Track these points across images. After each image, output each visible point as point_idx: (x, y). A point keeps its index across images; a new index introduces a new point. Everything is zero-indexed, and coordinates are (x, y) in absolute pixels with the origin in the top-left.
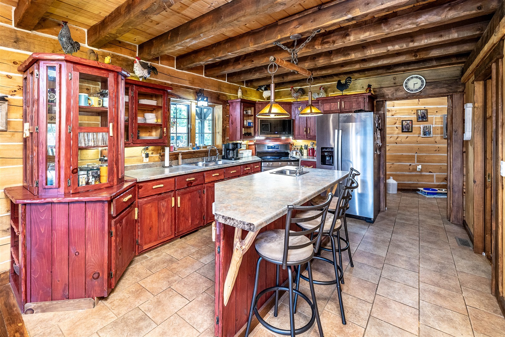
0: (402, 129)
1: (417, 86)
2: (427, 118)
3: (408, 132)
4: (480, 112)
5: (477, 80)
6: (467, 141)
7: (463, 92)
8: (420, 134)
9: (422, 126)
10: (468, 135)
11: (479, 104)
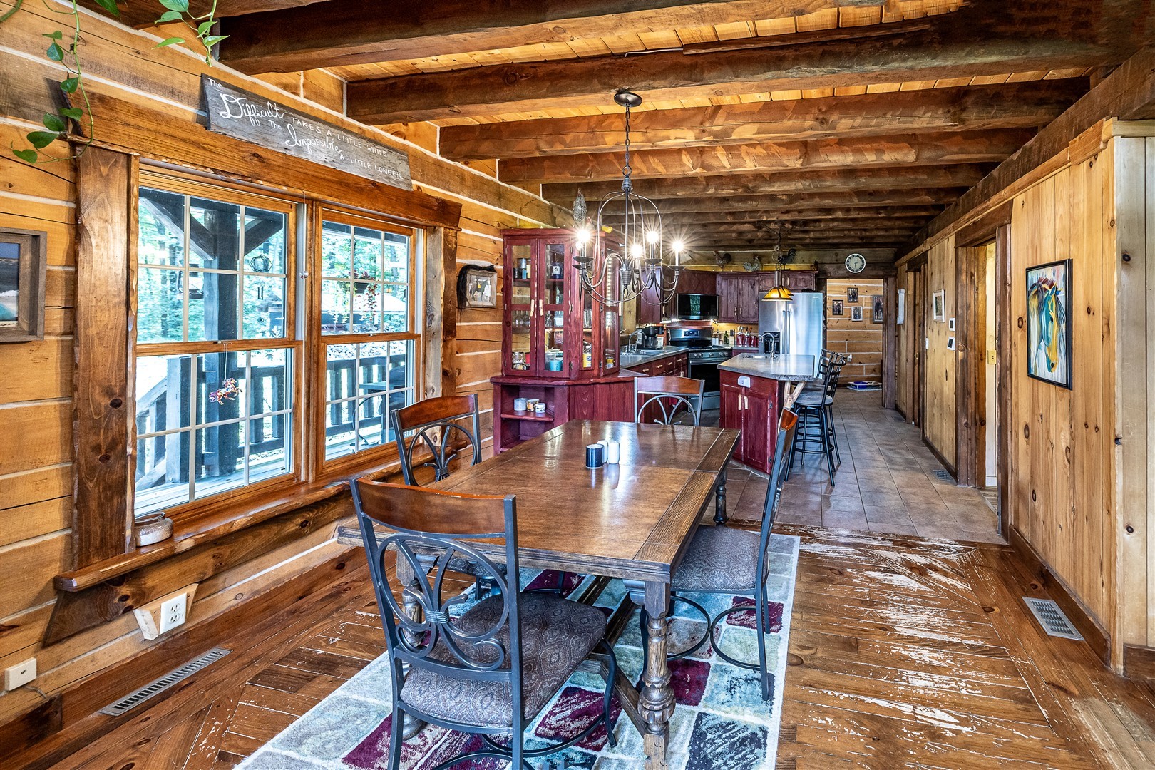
0: (833, 311)
1: (858, 266)
2: (857, 298)
3: (839, 314)
4: (911, 299)
5: (909, 270)
6: (899, 325)
7: (896, 276)
8: (850, 317)
9: (852, 308)
10: (901, 320)
11: (911, 292)
